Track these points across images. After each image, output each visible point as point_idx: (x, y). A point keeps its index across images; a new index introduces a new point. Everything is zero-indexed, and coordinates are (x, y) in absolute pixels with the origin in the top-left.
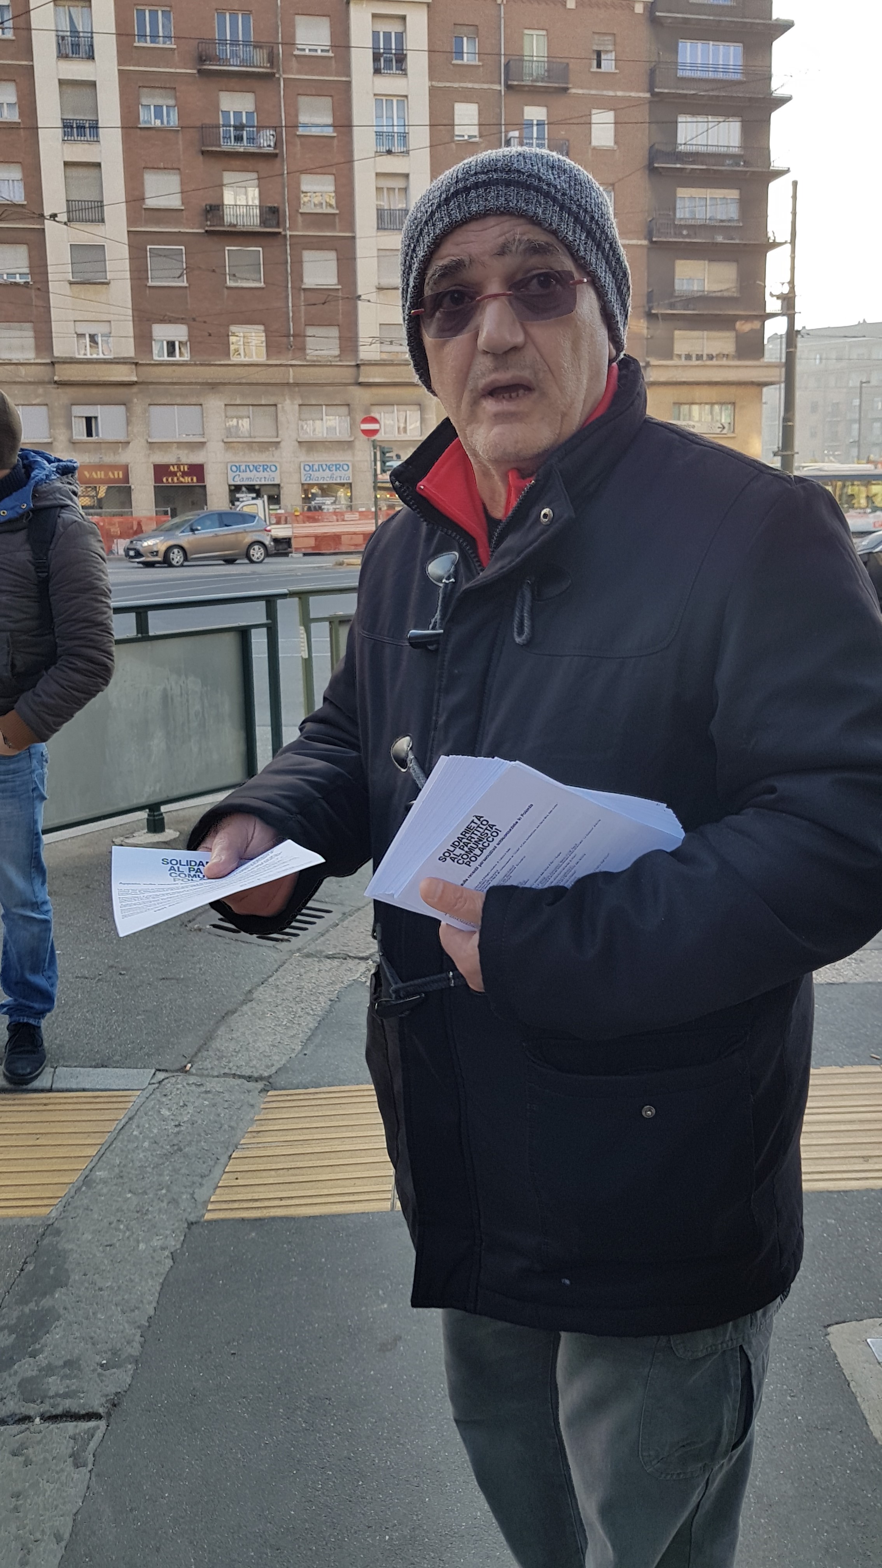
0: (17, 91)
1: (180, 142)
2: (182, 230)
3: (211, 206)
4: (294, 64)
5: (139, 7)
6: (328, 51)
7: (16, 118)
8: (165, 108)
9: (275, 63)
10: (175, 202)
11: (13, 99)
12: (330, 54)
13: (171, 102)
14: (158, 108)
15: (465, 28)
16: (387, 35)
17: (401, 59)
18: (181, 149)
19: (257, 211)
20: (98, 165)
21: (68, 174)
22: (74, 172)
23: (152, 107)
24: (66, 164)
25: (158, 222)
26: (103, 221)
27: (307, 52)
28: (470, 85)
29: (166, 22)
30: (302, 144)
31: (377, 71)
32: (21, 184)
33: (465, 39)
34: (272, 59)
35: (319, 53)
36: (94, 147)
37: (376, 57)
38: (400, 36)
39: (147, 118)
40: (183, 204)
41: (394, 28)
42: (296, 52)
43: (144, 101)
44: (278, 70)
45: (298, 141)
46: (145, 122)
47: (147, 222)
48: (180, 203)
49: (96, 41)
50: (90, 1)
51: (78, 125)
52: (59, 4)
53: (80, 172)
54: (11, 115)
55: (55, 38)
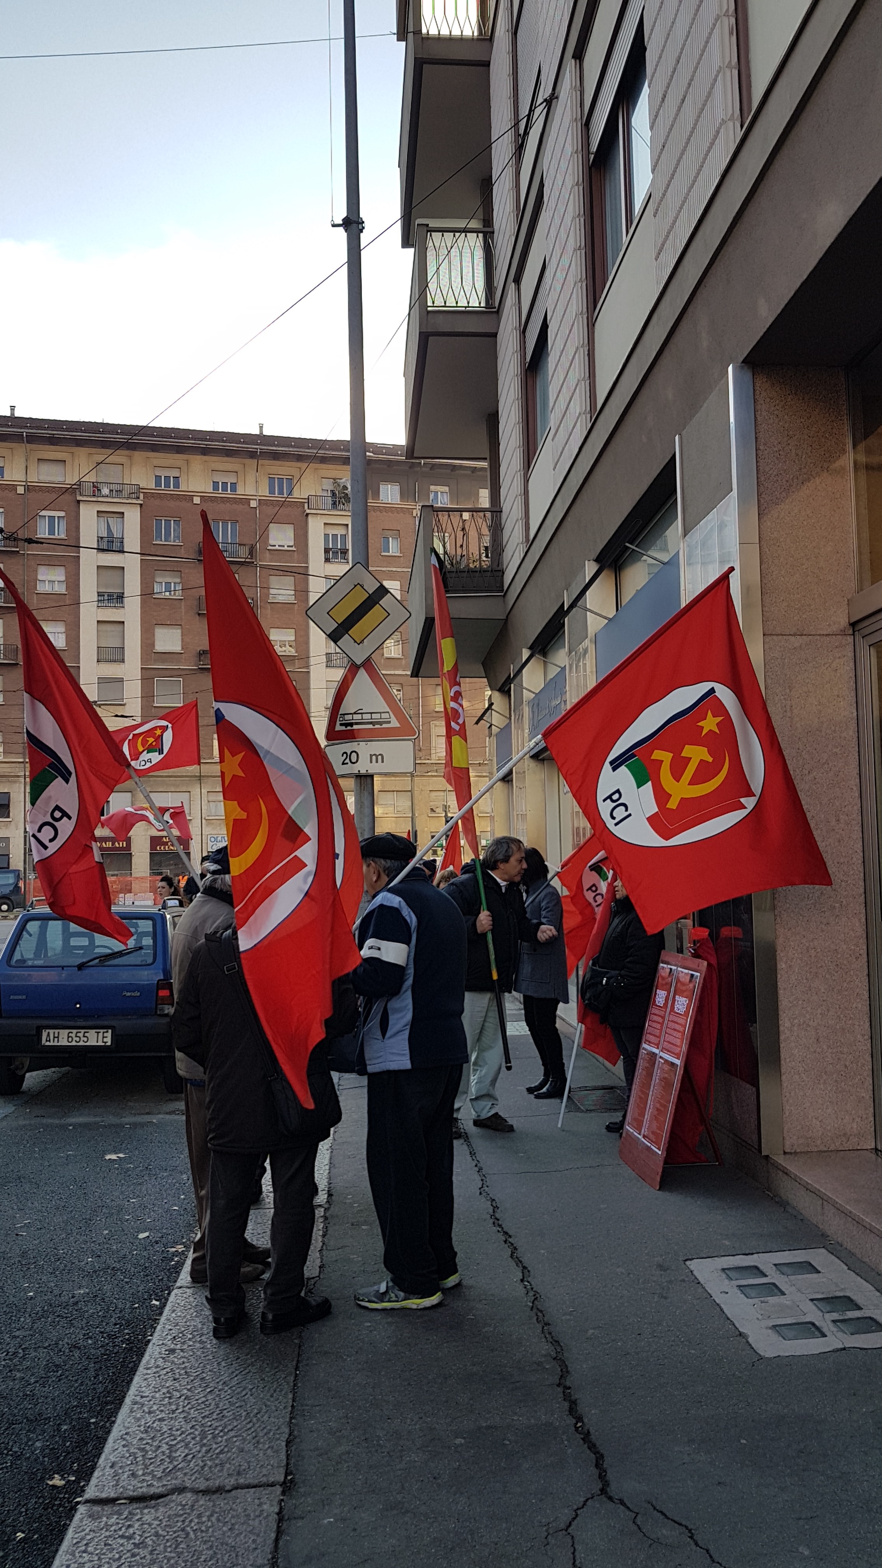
0: (66, 572)
1: (183, 607)
2: (181, 667)
3: (203, 651)
4: (267, 554)
5: (157, 518)
6: (292, 546)
7: (64, 591)
8: (173, 584)
9: (254, 555)
10: (178, 648)
11: (63, 578)
12: (293, 549)
13: (178, 580)
14: (168, 584)
15: (390, 532)
16: (335, 536)
17: (344, 551)
18: (183, 611)
20: (123, 622)
21: (99, 629)
22: (104, 627)
23: (164, 584)
24: (98, 622)
25: (163, 661)
26: (123, 661)
27: (277, 547)
28: (394, 569)
29: (176, 527)
30: (271, 608)
31: (327, 560)
32: (64, 636)
33: (391, 539)
34: (252, 551)
35: (286, 548)
36: (121, 611)
37: (327, 551)
38: (344, 537)
39: (160, 591)
40: (183, 649)
41: (340, 531)
42: (270, 548)
43: (158, 579)
44: (256, 559)
45: (269, 606)
46: (158, 594)
47: (156, 661)
48: (180, 649)
49: (125, 541)
50: (123, 513)
51: (110, 595)
52: (100, 515)
53: (109, 627)
54: (61, 589)
55: (96, 538)
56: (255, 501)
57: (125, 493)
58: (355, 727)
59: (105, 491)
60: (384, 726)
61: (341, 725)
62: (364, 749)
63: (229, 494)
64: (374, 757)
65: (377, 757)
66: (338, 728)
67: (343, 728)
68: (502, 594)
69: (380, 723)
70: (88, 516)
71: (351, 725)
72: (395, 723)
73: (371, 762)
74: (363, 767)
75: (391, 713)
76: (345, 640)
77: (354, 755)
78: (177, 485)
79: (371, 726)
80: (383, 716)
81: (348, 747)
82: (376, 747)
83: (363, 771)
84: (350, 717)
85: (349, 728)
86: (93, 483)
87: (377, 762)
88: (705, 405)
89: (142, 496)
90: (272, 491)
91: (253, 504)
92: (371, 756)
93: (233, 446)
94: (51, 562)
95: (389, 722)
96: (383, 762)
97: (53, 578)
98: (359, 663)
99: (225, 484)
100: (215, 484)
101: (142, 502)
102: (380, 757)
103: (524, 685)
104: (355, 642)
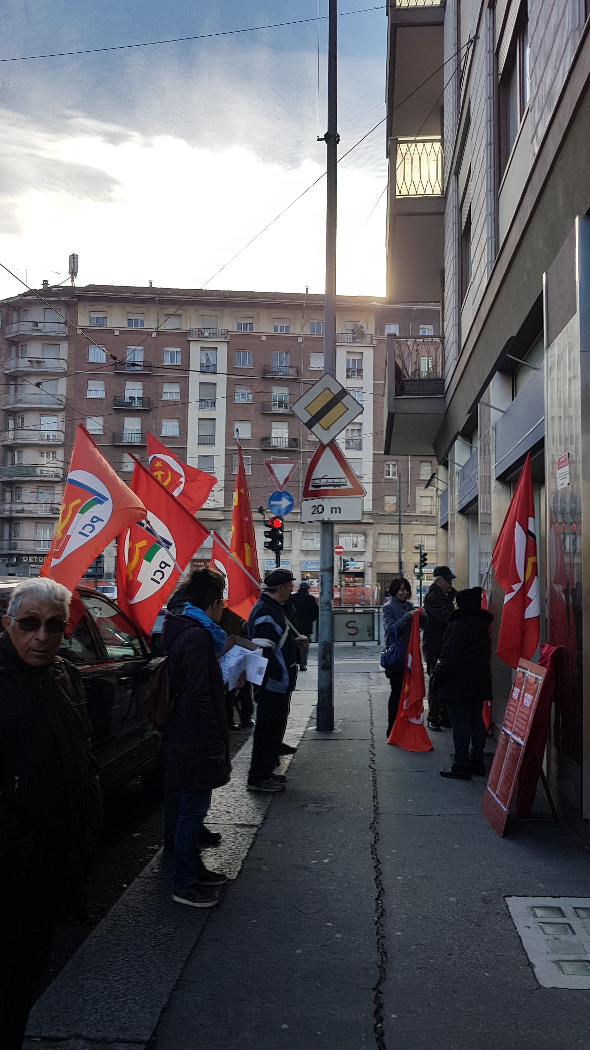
0: (181, 387)
1: (253, 409)
2: (251, 449)
3: (265, 438)
4: (308, 374)
5: (238, 351)
6: (325, 368)
7: (179, 399)
8: (247, 394)
9: (299, 375)
11: (178, 391)
13: (250, 391)
14: (244, 394)
16: (354, 360)
17: (360, 371)
18: (253, 412)
19: (287, 440)
20: (215, 419)
21: (200, 423)
22: (202, 422)
23: (241, 394)
24: (199, 419)
25: (239, 445)
26: (214, 444)
27: (315, 369)
31: (348, 376)
32: (178, 428)
34: (298, 372)
35: (320, 369)
36: (213, 412)
37: (348, 370)
38: (360, 361)
39: (239, 399)
40: (252, 436)
41: (357, 358)
42: (311, 369)
43: (237, 391)
44: (301, 377)
46: (237, 400)
47: (235, 445)
48: (250, 436)
49: (218, 366)
50: (217, 348)
51: (207, 401)
52: (202, 350)
53: (205, 422)
54: (177, 398)
55: (199, 365)
56: (301, 338)
57: (218, 335)
58: (322, 488)
59: (206, 334)
60: (342, 487)
61: (313, 486)
62: (327, 503)
63: (284, 333)
64: (334, 510)
65: (336, 509)
66: (311, 489)
67: (313, 489)
68: (443, 396)
69: (339, 486)
70: (195, 349)
71: (319, 486)
72: (349, 486)
73: (332, 513)
74: (327, 516)
75: (347, 479)
76: (317, 428)
77: (320, 507)
78: (251, 329)
79: (332, 488)
80: (342, 480)
81: (316, 502)
82: (336, 502)
83: (326, 519)
84: (317, 481)
85: (317, 489)
86: (199, 328)
87: (336, 513)
88: (562, 249)
89: (229, 336)
90: (312, 331)
91: (300, 340)
92: (332, 508)
93: (288, 301)
94: (171, 380)
95: (345, 485)
96: (340, 513)
97: (172, 391)
98: (326, 443)
99: (282, 327)
100: (276, 327)
101: (229, 341)
102: (338, 510)
103: (456, 461)
104: (324, 428)
